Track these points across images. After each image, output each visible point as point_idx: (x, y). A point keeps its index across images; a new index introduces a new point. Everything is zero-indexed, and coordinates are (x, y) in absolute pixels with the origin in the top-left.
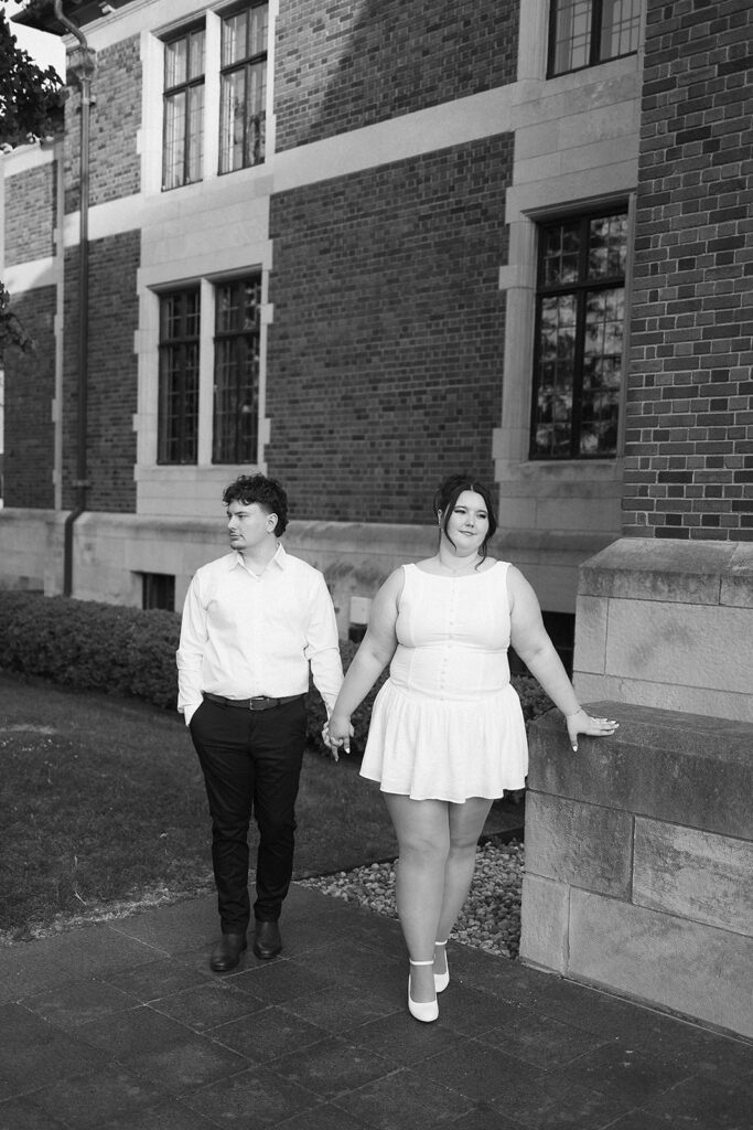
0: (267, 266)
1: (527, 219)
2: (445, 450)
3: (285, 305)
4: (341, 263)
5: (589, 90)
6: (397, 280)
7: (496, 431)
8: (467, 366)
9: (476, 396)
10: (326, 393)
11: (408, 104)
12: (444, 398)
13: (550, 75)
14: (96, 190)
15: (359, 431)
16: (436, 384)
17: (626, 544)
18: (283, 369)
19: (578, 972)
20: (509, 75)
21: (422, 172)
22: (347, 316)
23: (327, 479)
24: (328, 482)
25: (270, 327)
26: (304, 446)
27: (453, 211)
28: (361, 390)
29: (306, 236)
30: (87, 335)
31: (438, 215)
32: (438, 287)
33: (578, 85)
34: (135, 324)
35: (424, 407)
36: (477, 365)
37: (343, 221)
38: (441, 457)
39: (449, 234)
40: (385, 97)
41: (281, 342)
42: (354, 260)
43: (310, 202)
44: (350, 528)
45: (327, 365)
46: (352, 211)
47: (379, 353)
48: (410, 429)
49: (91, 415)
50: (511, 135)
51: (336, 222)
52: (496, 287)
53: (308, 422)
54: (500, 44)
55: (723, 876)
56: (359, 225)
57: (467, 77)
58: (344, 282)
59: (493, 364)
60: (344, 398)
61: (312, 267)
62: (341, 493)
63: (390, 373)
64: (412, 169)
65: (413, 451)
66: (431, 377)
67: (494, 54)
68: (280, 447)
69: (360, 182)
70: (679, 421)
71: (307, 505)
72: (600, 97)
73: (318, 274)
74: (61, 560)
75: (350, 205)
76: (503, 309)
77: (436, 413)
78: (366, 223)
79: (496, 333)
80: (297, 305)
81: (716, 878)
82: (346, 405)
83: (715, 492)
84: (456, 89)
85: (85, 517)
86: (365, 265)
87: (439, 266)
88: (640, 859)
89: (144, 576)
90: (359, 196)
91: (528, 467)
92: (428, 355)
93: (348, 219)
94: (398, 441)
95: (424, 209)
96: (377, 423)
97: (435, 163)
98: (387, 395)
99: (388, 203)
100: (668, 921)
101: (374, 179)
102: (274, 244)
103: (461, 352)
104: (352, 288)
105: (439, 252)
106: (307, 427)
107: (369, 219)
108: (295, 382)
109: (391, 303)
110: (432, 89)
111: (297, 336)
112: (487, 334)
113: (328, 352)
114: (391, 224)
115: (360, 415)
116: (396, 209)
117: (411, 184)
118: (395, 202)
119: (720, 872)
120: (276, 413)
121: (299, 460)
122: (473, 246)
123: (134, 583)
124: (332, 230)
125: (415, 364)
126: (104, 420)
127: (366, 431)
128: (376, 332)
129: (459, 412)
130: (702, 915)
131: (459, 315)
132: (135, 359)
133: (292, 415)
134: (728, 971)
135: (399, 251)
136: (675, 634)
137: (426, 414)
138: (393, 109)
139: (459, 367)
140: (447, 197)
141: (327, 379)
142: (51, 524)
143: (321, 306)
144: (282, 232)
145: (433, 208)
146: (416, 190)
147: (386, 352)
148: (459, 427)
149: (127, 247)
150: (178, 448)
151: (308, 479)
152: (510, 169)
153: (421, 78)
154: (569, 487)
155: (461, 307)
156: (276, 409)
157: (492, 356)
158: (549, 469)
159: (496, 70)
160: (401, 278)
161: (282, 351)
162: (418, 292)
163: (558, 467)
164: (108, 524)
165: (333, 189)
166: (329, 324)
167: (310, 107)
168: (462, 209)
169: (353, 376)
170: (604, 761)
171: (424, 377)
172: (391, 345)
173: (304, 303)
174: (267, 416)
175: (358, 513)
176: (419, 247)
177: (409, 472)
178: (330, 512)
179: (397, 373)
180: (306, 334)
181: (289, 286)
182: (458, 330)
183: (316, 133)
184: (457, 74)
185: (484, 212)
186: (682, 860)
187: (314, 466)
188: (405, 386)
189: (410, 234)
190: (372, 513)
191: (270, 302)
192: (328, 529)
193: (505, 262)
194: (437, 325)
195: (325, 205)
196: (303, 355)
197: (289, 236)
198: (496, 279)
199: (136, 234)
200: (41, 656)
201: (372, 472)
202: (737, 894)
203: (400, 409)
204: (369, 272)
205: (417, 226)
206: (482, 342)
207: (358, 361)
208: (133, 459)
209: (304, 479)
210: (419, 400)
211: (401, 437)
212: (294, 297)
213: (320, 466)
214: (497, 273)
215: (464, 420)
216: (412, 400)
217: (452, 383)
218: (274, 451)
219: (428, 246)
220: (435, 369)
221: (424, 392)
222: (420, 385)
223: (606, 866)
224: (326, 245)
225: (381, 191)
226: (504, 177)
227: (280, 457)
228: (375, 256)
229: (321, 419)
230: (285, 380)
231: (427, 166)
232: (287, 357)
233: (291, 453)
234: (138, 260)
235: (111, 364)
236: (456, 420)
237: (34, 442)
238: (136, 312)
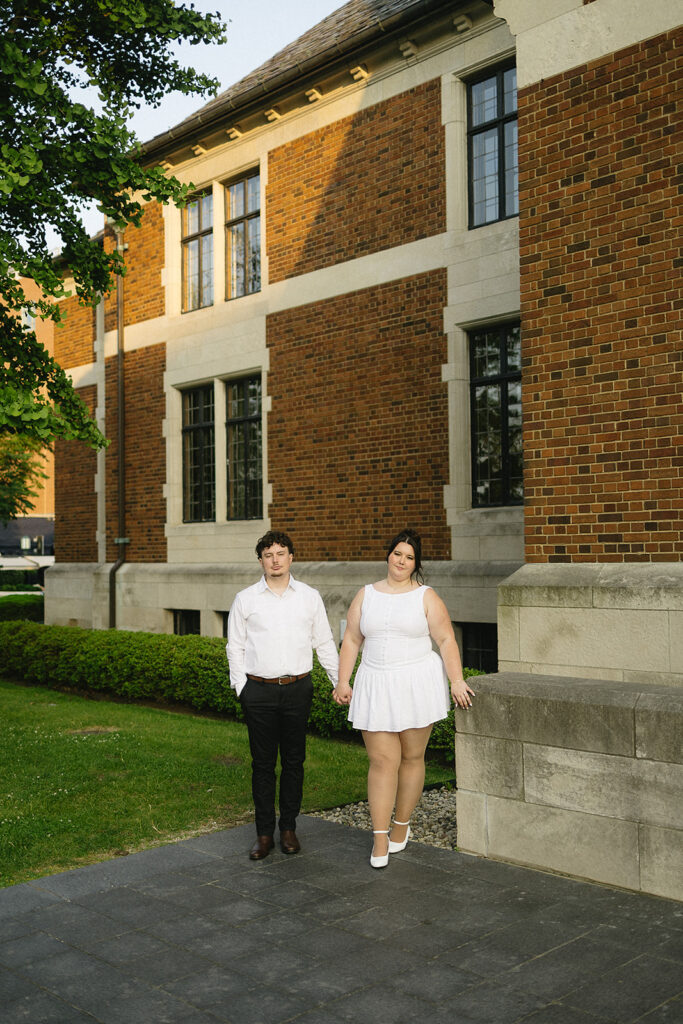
0: (266, 368)
1: (460, 330)
2: (408, 503)
3: (281, 397)
4: (322, 364)
5: (499, 238)
6: (365, 376)
7: (445, 487)
8: (421, 439)
9: (429, 461)
10: (315, 462)
11: (367, 248)
12: (405, 463)
13: (471, 227)
14: (130, 314)
15: (342, 491)
16: (399, 453)
17: (529, 569)
18: (281, 446)
19: (495, 853)
20: (440, 226)
21: (380, 297)
22: (328, 404)
23: (318, 528)
24: (319, 531)
25: (269, 414)
26: (300, 504)
27: (404, 325)
28: (342, 459)
29: (294, 345)
30: (124, 424)
31: (393, 328)
32: (396, 381)
33: (490, 234)
34: (163, 415)
35: (390, 470)
36: (428, 438)
37: (322, 333)
38: (405, 508)
39: (402, 342)
40: (350, 243)
41: (278, 425)
42: (332, 362)
43: (297, 319)
44: (337, 566)
45: (315, 441)
46: (329, 326)
47: (354, 431)
48: (381, 488)
49: (128, 486)
50: (445, 270)
51: (316, 335)
52: (440, 380)
53: (302, 486)
54: (433, 205)
55: (578, 777)
56: (335, 336)
57: (410, 229)
58: (324, 379)
59: (441, 437)
60: (328, 466)
61: (300, 368)
62: (330, 539)
63: (363, 446)
64: (373, 295)
65: (384, 504)
66: (395, 448)
67: (430, 212)
68: (281, 505)
69: (334, 305)
70: (559, 482)
71: (303, 550)
72: (507, 243)
73: (305, 373)
74: (107, 603)
75: (326, 322)
76: (446, 396)
77: (399, 475)
78: (340, 335)
79: (442, 414)
80: (290, 396)
81: (574, 778)
82: (331, 471)
83: (585, 529)
84: (403, 238)
85: (126, 568)
86: (341, 366)
87: (396, 365)
88: (529, 771)
89: (175, 612)
90: (334, 315)
91: (472, 513)
92: (392, 432)
93: (327, 332)
94: (372, 497)
95: (383, 324)
96: (355, 484)
97: (390, 290)
98: (361, 463)
99: (356, 320)
100: (548, 810)
101: (344, 302)
102: (271, 351)
103: (416, 428)
104: (330, 383)
105: (396, 355)
106: (302, 489)
107: (342, 332)
108: (290, 455)
109: (362, 393)
110: (385, 237)
111: (290, 420)
112: (435, 415)
113: (315, 432)
114: (358, 335)
115: (342, 478)
116: (363, 323)
117: (372, 305)
118: (362, 319)
119: (577, 774)
120: (276, 479)
121: (296, 515)
122: (421, 349)
123: (166, 618)
124: (315, 340)
125: (383, 438)
126: (140, 489)
127: (347, 490)
128: (351, 416)
129: (417, 474)
130: (567, 804)
131: (413, 401)
132: (163, 441)
133: (288, 481)
134: (585, 840)
135: (365, 355)
136: (566, 630)
137: (393, 476)
138: (357, 251)
139: (416, 440)
140: (400, 315)
141: (315, 452)
142: (97, 575)
143: (307, 397)
144: (276, 343)
145: (389, 323)
146: (376, 310)
147: (359, 430)
148: (417, 485)
149: (155, 357)
150: (199, 508)
151: (303, 529)
152: (445, 294)
153: (376, 229)
154: (503, 527)
155: (415, 395)
156: (276, 476)
157: (439, 431)
158: (487, 514)
159: (432, 223)
160: (368, 374)
161: (279, 432)
162: (382, 385)
163: (493, 512)
164: (144, 572)
165: (314, 310)
166: (315, 411)
167: (294, 251)
168: (411, 324)
169: (336, 449)
170: (502, 709)
171: (390, 448)
172: (363, 425)
173: (295, 395)
174: (269, 482)
175: (343, 554)
176: (381, 352)
177: (382, 521)
178: (322, 554)
179: (369, 445)
180: (298, 419)
181: (281, 382)
182: (413, 412)
183: (300, 269)
184: (403, 226)
185: (428, 326)
186: (553, 770)
187: (308, 519)
188: (375, 456)
189: (373, 342)
190: (354, 554)
191: (268, 395)
192: (321, 567)
193: (446, 362)
194: (398, 409)
195: (308, 321)
196: (296, 434)
197: (282, 345)
198: (439, 374)
199: (163, 345)
200: (102, 676)
201: (353, 522)
202: (587, 788)
203: (372, 473)
204: (343, 371)
205: (378, 336)
206: (432, 421)
207: (339, 437)
208: (164, 519)
209: (299, 530)
210: (387, 465)
211: (374, 494)
212: (287, 391)
213: (313, 519)
214: (440, 369)
215: (421, 479)
216: (381, 466)
217: (410, 452)
218: (277, 508)
219: (388, 351)
220: (398, 442)
221: (390, 460)
222: (387, 454)
223: (507, 778)
224: (310, 351)
225: (350, 311)
226: (441, 300)
227: (281, 514)
228: (348, 359)
229: (311, 483)
230: (282, 454)
231: (384, 292)
232: (282, 436)
233: (288, 510)
234: (164, 366)
235: (144, 446)
236: (415, 479)
237: (79, 509)
238: (164, 405)
